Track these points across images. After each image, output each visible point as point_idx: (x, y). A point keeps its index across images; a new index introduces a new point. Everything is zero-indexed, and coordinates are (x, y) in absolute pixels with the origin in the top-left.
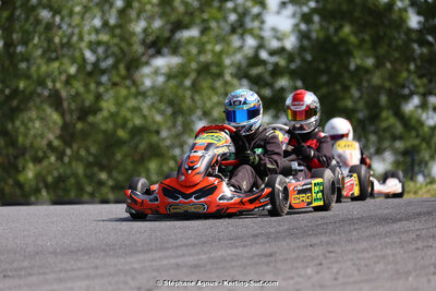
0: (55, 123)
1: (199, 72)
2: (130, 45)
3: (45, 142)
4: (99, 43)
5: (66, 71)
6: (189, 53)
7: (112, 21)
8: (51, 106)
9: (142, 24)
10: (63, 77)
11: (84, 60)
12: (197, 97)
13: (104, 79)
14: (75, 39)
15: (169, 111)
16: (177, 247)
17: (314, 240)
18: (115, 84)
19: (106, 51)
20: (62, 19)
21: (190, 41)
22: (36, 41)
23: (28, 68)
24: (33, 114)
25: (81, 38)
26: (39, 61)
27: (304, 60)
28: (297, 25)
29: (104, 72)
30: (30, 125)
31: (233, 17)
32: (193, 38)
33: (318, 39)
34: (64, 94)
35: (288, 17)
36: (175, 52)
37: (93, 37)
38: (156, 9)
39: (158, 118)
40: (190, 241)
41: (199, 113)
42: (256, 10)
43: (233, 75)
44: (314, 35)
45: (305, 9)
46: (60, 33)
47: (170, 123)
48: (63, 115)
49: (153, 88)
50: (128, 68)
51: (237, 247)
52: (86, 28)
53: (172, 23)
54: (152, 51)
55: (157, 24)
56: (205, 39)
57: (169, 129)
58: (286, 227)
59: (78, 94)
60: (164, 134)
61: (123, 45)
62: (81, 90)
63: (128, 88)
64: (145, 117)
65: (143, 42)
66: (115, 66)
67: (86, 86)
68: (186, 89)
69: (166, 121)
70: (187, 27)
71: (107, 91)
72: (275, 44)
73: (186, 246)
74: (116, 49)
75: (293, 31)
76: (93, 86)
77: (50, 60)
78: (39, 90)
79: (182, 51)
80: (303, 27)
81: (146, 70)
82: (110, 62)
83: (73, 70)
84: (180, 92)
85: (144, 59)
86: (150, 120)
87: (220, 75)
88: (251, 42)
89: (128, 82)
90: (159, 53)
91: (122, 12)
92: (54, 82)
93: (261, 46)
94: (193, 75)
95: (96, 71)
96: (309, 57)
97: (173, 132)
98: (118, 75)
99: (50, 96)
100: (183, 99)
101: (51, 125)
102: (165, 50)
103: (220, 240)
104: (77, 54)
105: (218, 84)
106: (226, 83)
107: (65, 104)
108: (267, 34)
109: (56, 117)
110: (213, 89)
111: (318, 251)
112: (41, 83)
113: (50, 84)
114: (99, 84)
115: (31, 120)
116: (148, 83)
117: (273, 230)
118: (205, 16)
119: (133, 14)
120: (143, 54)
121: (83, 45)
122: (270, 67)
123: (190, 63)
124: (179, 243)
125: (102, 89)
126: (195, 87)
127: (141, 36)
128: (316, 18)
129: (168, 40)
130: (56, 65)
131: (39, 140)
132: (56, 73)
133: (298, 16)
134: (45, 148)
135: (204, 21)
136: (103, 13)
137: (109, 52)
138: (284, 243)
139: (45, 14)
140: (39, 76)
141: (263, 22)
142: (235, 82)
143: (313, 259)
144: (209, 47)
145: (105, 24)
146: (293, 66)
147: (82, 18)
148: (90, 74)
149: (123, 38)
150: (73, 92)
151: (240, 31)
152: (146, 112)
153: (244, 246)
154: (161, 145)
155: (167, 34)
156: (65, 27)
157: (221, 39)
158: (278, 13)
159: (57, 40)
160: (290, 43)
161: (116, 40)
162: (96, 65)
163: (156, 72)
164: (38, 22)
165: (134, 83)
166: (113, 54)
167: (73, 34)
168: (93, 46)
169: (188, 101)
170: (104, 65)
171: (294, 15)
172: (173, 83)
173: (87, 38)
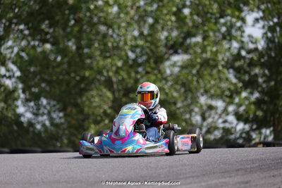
0: (108, 98)
1: (202, 65)
2: (157, 47)
3: (102, 111)
4: (137, 46)
5: (115, 65)
6: (195, 52)
7: (146, 32)
8: (106, 87)
9: (165, 34)
10: (114, 69)
11: (128, 57)
12: (201, 81)
13: (140, 69)
14: (122, 43)
15: (183, 90)
16: (186, 178)
17: (276, 173)
18: (147, 73)
19: (141, 52)
20: (113, 31)
21: (196, 44)
22: (96, 45)
23: (92, 63)
24: (94, 93)
25: (126, 43)
26: (98, 58)
27: (270, 56)
28: (266, 33)
29: (140, 65)
30: (92, 100)
31: (224, 29)
32: (198, 42)
33: (279, 42)
34: (114, 79)
35: (259, 28)
36: (186, 52)
37: (133, 43)
38: (175, 24)
39: (175, 94)
40: (195, 174)
41: (202, 91)
42: (239, 24)
43: (223, 66)
44: (276, 40)
45: (271, 23)
46: (112, 40)
47: (183, 98)
48: (113, 93)
49: (171, 75)
50: (156, 62)
51: (225, 178)
52: (129, 37)
53: (185, 33)
54: (171, 51)
55: (175, 33)
56: (206, 43)
57: (183, 101)
58: (257, 164)
59: (123, 79)
60: (179, 105)
61: (153, 47)
62: (125, 76)
63: (156, 75)
64: (167, 94)
65: (166, 46)
66: (147, 61)
67: (129, 74)
68: (194, 75)
69: (180, 97)
70: (194, 36)
71: (142, 77)
72: (251, 46)
73: (193, 177)
74: (148, 50)
75: (263, 37)
76: (133, 74)
77: (106, 58)
78: (98, 77)
79: (191, 51)
80: (269, 35)
81: (167, 63)
82: (144, 58)
83: (120, 64)
84: (190, 78)
85: (166, 56)
86: (170, 95)
87: (215, 66)
88: (235, 45)
89: (156, 72)
90: (176, 52)
91: (152, 27)
92: (108, 71)
93: (242, 48)
94: (198, 67)
95: (135, 64)
96: (273, 54)
97: (185, 103)
98: (150, 66)
99: (105, 81)
100: (191, 82)
101: (106, 99)
102: (180, 51)
103: (214, 173)
104: (123, 53)
105: (215, 72)
106: (219, 71)
107: (115, 86)
108: (246, 39)
109: (109, 94)
110: (211, 75)
111: (278, 180)
112: (100, 72)
113: (105, 74)
114: (137, 72)
115: (93, 96)
116: (168, 72)
117: (249, 166)
118: (206, 28)
119: (159, 27)
120: (166, 53)
121: (127, 48)
122: (247, 61)
123: (196, 58)
124: (188, 175)
125: (139, 76)
126: (199, 74)
127: (164, 42)
128: (278, 29)
129: (182, 44)
130: (109, 60)
131: (98, 109)
132: (109, 66)
133: (266, 27)
134: (102, 114)
135: (205, 31)
136: (140, 27)
137: (144, 52)
138: (256, 175)
139: (103, 28)
140: (98, 67)
141: (243, 32)
142: (225, 71)
143: (274, 185)
144: (209, 48)
145: (141, 34)
146: (262, 60)
147: (126, 30)
148: (131, 66)
149: (152, 43)
150: (120, 78)
151: (228, 38)
152: (167, 91)
153: (230, 177)
154: (178, 111)
155: (181, 40)
156: (115, 36)
157: (216, 43)
158: (253, 26)
159: (110, 45)
160: (261, 45)
161: (148, 44)
162: (135, 60)
163: (174, 65)
164: (98, 33)
165: (160, 71)
166: (147, 53)
167: (120, 40)
168: (133, 49)
169: (195, 83)
170: (140, 61)
171: (263, 27)
172: (185, 71)
173: (129, 43)
